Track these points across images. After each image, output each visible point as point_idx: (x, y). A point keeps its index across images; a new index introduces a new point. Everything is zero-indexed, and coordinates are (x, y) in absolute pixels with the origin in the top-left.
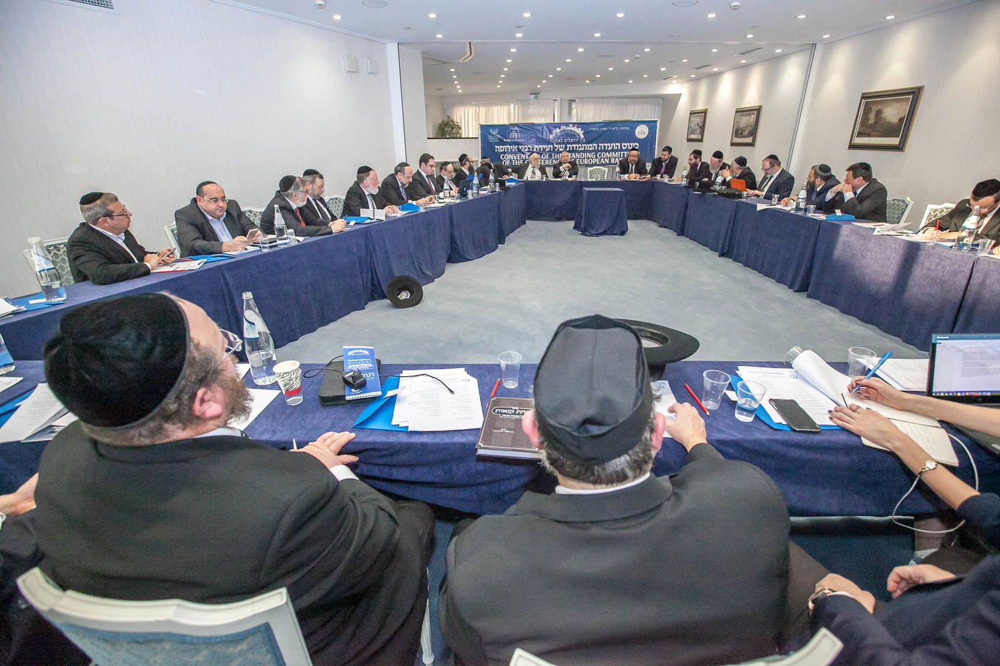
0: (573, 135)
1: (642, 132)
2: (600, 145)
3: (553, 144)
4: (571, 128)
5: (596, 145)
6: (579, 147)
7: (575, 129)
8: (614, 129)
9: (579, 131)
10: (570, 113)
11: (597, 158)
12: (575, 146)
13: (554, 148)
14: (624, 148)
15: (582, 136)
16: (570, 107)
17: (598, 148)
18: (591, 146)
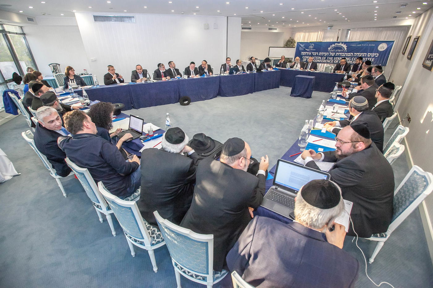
0: (340, 48)
1: (382, 47)
2: (355, 54)
3: (329, 52)
4: (340, 44)
5: (352, 54)
6: (343, 54)
7: (343, 45)
8: (365, 45)
9: (345, 47)
10: (346, 36)
11: (351, 60)
12: (340, 53)
13: (329, 54)
14: (368, 56)
15: (346, 49)
16: (347, 33)
17: (353, 55)
18: (349, 54)
